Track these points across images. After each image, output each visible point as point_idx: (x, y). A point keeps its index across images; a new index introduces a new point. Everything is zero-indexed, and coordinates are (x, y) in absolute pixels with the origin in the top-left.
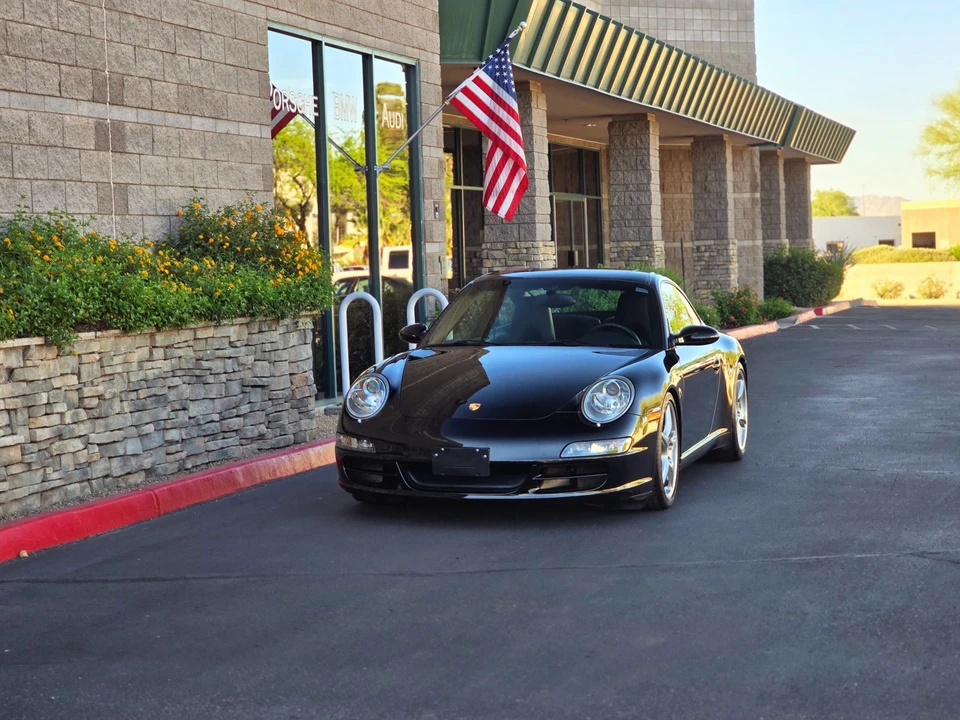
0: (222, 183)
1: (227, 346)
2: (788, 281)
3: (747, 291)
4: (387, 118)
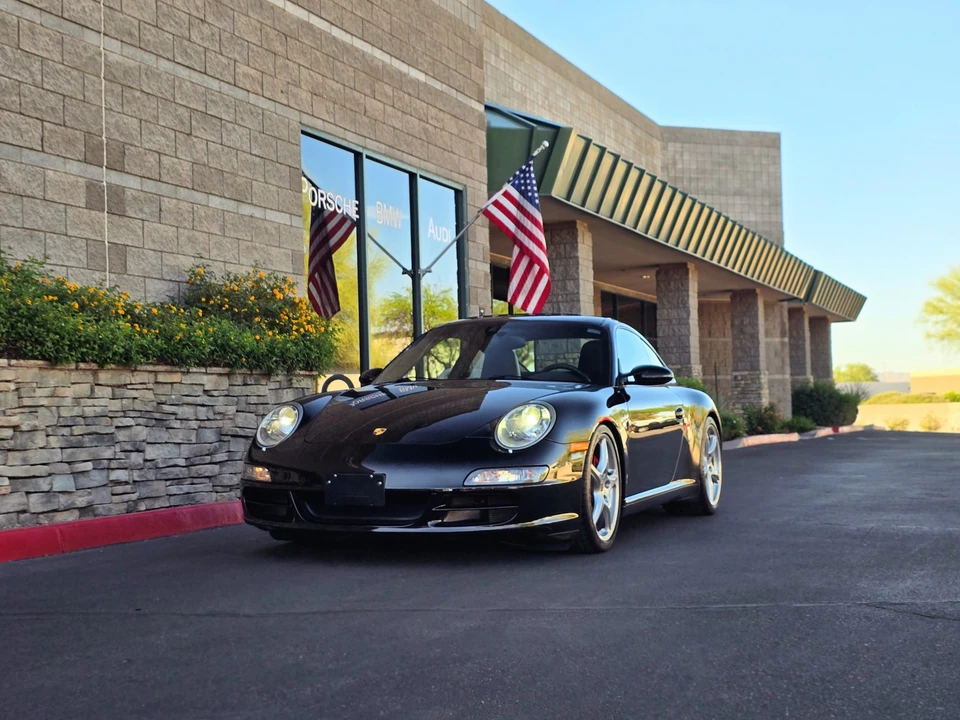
0: (243, 260)
1: (201, 394)
2: (810, 407)
3: (772, 407)
4: (433, 232)
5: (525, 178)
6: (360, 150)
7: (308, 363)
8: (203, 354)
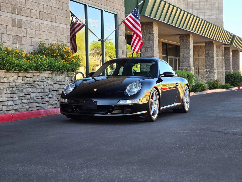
0: (53, 39)
1: (44, 79)
2: (231, 80)
3: (217, 81)
4: (108, 27)
5: (136, 12)
6: (86, 4)
7: (73, 69)
8: (45, 68)
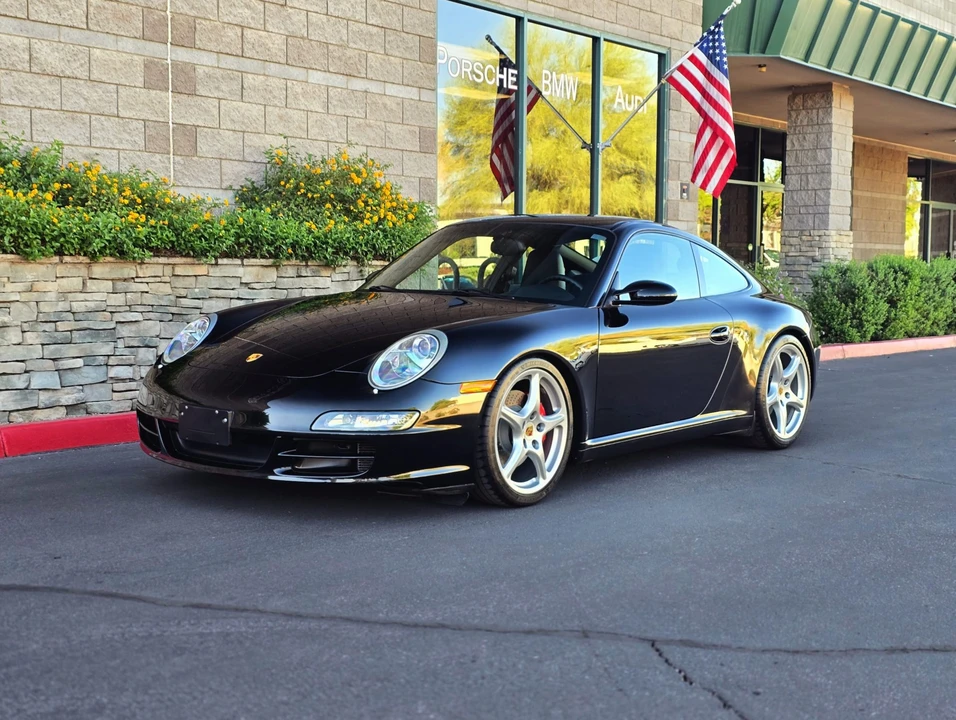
1: (236, 287)
4: (622, 101)
6: (522, 14)
